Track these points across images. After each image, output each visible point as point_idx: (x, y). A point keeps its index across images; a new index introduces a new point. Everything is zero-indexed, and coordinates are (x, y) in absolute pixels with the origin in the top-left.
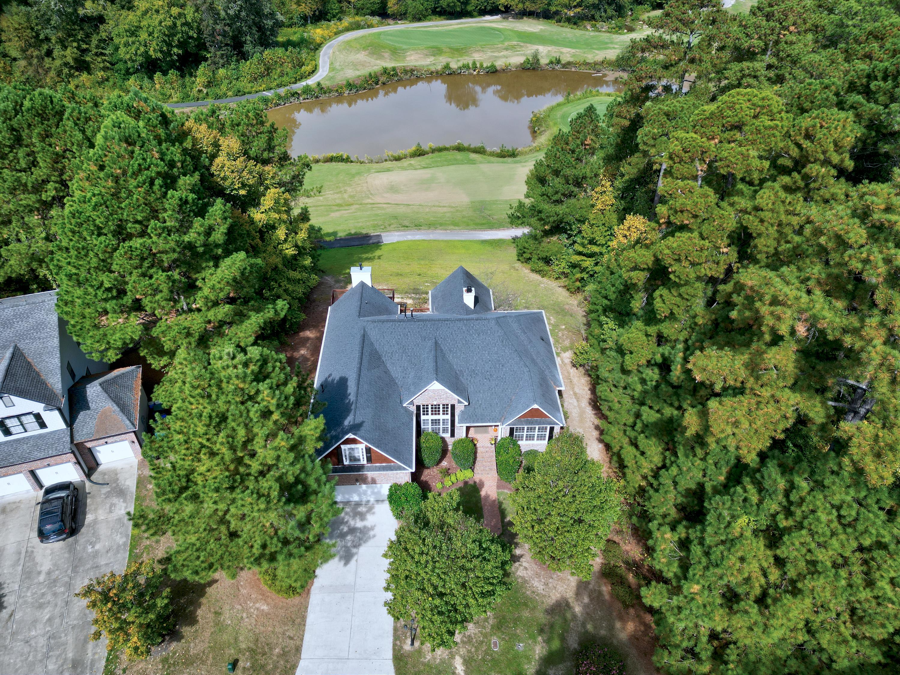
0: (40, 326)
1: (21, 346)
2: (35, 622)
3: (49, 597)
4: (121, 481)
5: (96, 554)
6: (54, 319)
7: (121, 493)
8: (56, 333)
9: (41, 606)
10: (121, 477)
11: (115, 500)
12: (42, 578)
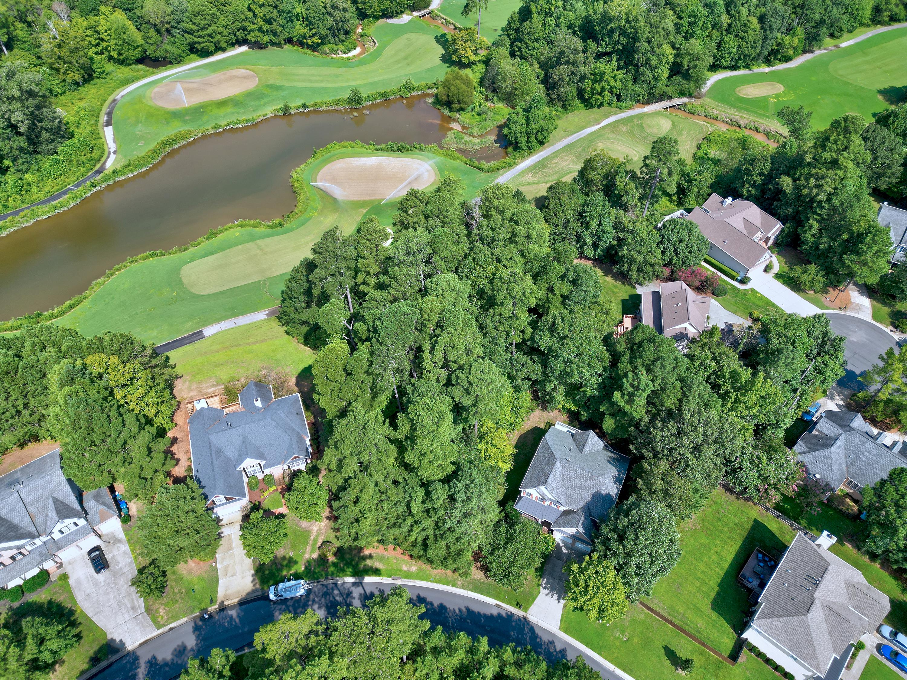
0: (59, 484)
1: (54, 495)
2: (109, 600)
3: (109, 590)
4: (117, 536)
5: (121, 568)
6: (63, 479)
7: (120, 541)
8: (67, 485)
9: (108, 594)
10: (116, 534)
11: (118, 545)
12: (103, 584)
